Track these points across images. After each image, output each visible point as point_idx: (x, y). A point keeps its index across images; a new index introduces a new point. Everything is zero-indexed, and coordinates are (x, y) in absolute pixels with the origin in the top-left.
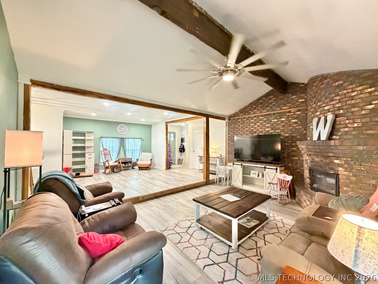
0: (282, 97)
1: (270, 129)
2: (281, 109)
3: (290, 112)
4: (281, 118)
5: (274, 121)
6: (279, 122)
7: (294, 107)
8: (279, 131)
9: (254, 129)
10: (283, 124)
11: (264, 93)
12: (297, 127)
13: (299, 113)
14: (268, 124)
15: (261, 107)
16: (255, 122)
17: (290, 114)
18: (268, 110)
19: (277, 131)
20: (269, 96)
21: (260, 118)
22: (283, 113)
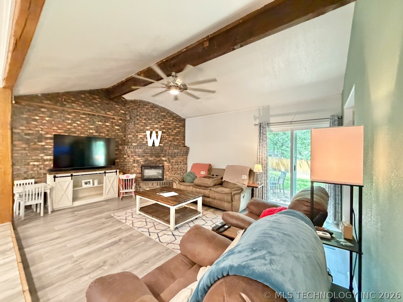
0: (107, 102)
1: (94, 131)
2: (106, 114)
3: (114, 119)
4: (105, 122)
5: (99, 123)
6: (103, 126)
7: (116, 115)
8: (103, 135)
9: (72, 128)
10: (108, 129)
11: (88, 89)
12: (119, 134)
13: (120, 121)
14: (91, 125)
15: (84, 104)
16: (74, 119)
17: (113, 121)
18: (92, 110)
19: (101, 134)
20: (94, 94)
21: (81, 116)
22: (108, 118)
